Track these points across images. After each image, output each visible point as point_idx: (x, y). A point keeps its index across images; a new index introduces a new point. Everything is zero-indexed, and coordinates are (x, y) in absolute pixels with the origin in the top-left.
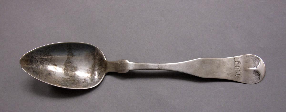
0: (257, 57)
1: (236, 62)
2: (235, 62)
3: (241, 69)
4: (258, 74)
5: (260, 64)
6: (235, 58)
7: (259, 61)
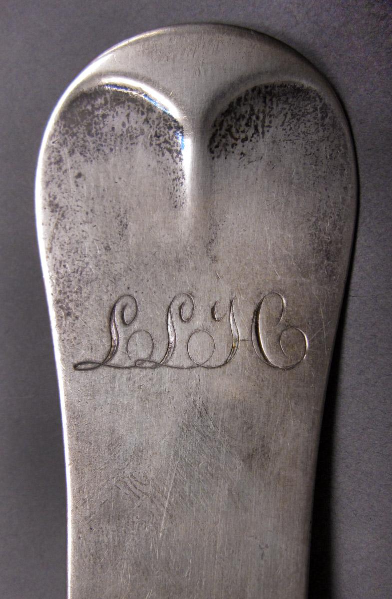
0: (63, 116)
1: (111, 353)
2: (116, 360)
3: (190, 295)
4: (244, 109)
5: (136, 77)
6: (75, 367)
7: (99, 92)
